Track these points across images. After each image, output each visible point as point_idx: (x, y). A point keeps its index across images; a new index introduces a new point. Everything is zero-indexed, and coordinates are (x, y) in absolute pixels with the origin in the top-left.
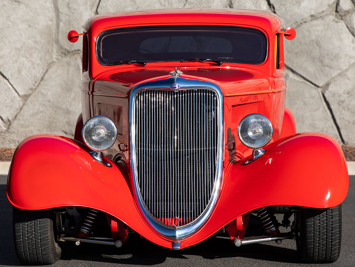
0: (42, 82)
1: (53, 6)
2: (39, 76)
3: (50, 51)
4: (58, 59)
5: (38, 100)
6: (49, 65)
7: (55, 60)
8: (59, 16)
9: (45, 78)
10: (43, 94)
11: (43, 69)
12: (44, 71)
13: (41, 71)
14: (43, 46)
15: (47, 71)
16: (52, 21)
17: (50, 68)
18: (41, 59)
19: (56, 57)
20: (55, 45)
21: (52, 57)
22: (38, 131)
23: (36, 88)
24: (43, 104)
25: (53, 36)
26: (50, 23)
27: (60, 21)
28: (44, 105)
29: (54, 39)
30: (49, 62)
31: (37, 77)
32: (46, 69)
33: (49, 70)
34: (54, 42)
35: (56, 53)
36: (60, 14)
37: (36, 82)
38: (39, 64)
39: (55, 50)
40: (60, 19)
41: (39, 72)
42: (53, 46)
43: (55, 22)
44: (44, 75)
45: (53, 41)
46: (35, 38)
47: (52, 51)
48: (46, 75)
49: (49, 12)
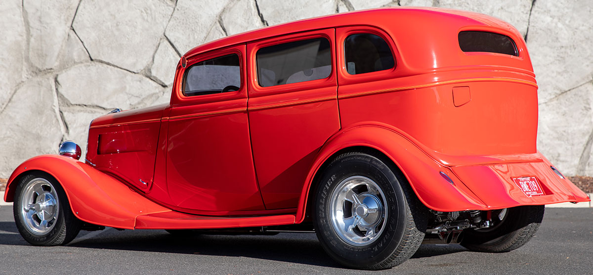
0: (10, 104)
1: (23, 19)
2: (6, 97)
3: (19, 70)
4: (28, 78)
5: (5, 124)
6: (18, 85)
7: (24, 79)
8: (30, 30)
9: (13, 100)
10: (10, 117)
11: (11, 89)
12: (13, 92)
13: (9, 92)
14: (11, 64)
15: (15, 92)
16: (22, 36)
17: (19, 88)
18: (9, 78)
19: (26, 76)
20: (25, 63)
21: (21, 76)
22: (5, 158)
23: (3, 111)
24: (10, 128)
25: (23, 53)
26: (19, 38)
27: (30, 37)
28: (12, 129)
29: (23, 56)
30: (18, 82)
31: (4, 99)
32: (14, 89)
33: (18, 91)
34: (24, 60)
35: (26, 71)
36: (31, 29)
37: (3, 104)
38: (6, 84)
39: (24, 69)
40: (31, 34)
41: (7, 93)
42: (22, 64)
43: (25, 37)
44: (12, 96)
45: (22, 58)
46: (2, 55)
47: (22, 70)
48: (15, 96)
49: (18, 26)
